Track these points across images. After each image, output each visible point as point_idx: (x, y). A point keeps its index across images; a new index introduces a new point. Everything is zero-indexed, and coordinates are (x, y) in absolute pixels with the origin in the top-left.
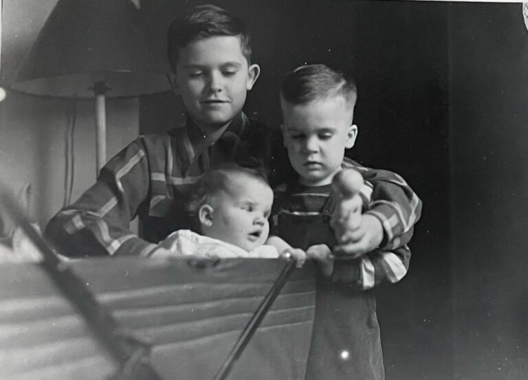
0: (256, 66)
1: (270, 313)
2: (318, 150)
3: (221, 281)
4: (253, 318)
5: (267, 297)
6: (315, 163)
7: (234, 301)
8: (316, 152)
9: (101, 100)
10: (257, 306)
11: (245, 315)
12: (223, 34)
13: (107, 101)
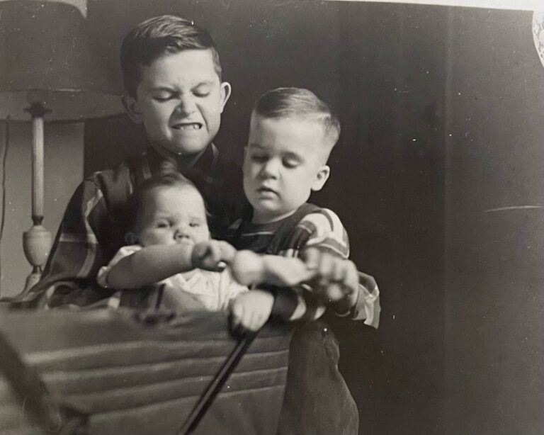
0: (226, 84)
1: (233, 376)
2: (277, 175)
4: (212, 382)
5: (230, 356)
6: (269, 190)
7: (190, 362)
8: (274, 178)
9: (39, 125)
11: (202, 379)
12: (194, 48)
13: (46, 124)
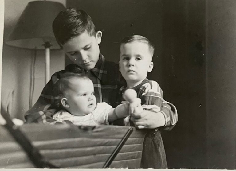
1: (119, 154)
3: (95, 137)
5: (118, 145)
7: (102, 147)
10: (112, 150)
11: (107, 154)
